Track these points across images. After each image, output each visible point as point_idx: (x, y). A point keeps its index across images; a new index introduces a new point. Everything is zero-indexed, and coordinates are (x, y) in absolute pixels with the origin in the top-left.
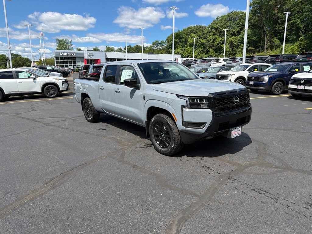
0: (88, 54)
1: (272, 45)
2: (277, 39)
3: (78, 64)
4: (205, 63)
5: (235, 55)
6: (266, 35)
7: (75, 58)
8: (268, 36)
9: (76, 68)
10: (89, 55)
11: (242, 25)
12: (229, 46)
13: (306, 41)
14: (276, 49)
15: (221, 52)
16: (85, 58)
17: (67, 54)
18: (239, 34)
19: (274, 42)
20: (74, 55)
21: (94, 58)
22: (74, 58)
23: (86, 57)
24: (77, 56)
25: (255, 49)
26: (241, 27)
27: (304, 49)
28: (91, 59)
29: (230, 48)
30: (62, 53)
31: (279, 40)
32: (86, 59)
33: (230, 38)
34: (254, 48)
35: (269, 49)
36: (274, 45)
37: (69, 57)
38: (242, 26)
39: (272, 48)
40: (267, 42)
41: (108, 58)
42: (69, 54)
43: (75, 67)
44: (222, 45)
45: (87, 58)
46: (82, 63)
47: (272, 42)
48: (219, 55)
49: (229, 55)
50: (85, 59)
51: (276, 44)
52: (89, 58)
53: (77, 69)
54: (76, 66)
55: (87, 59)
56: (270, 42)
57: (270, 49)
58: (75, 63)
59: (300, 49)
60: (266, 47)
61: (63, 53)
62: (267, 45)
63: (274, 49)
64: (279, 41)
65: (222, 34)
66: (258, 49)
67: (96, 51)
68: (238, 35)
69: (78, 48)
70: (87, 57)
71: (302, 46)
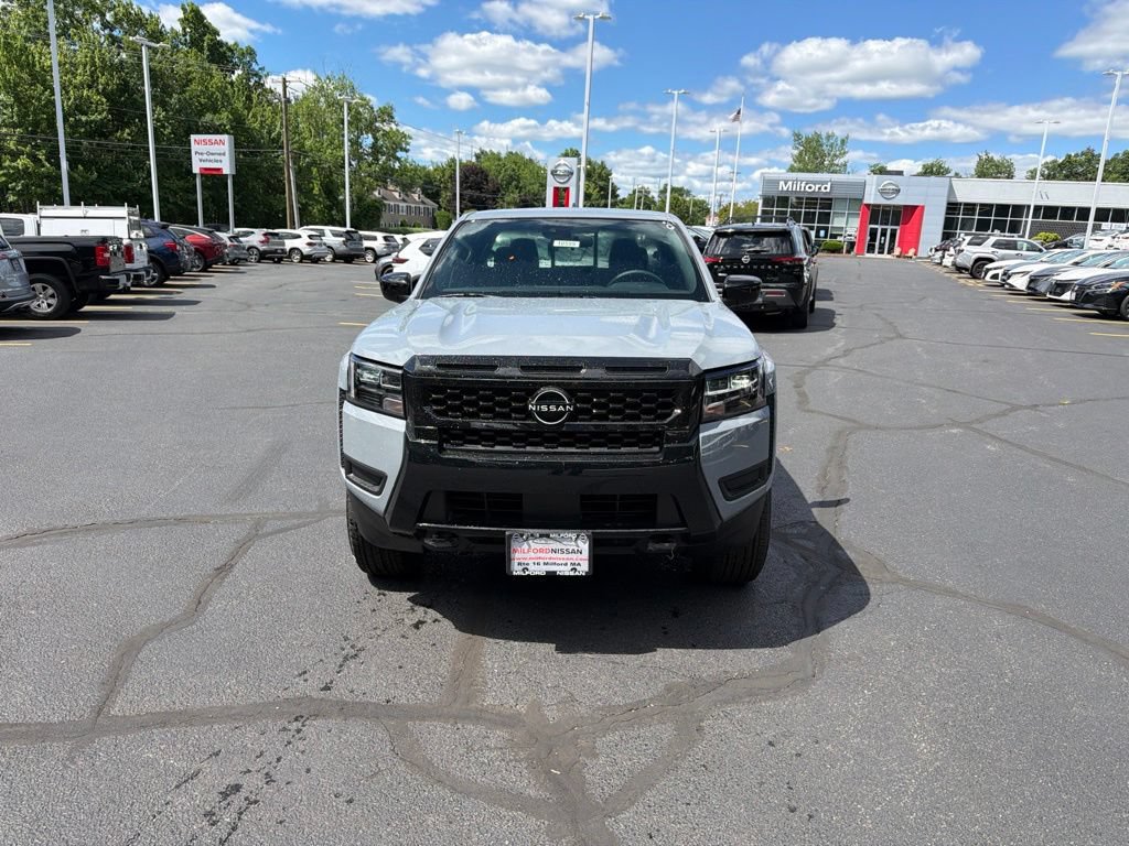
0: (878, 185)
3: (837, 222)
7: (831, 199)
9: (826, 236)
10: (883, 192)
16: (865, 202)
17: (803, 185)
20: (828, 190)
21: (899, 201)
22: (827, 203)
23: (871, 198)
24: (836, 194)
28: (885, 206)
30: (786, 184)
32: (868, 206)
37: (821, 199)
41: (959, 200)
42: (810, 188)
43: (822, 233)
45: (872, 202)
46: (850, 219)
50: (866, 205)
52: (882, 201)
53: (828, 239)
54: (826, 229)
55: (874, 206)
58: (825, 218)
61: (790, 183)
67: (932, 173)
69: (875, 166)
70: (873, 197)
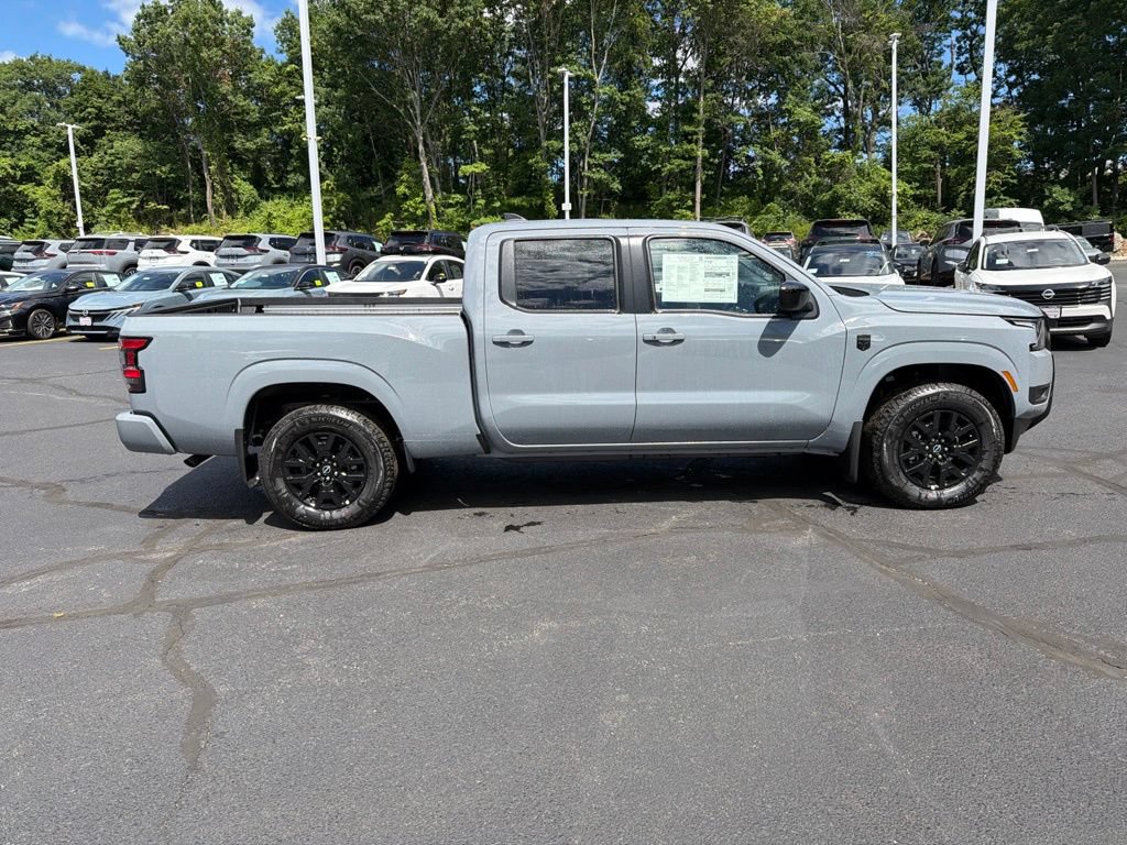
1: (232, 200)
2: (245, 180)
4: (101, 253)
5: (93, 230)
6: (204, 165)
8: (212, 168)
11: (97, 114)
12: (56, 192)
13: (341, 195)
14: (247, 214)
15: (25, 216)
18: (93, 150)
19: (236, 191)
25: (171, 211)
26: (94, 123)
27: (341, 219)
29: (64, 201)
31: (251, 184)
33: (58, 161)
34: (166, 207)
35: (225, 213)
36: (239, 200)
38: (96, 119)
39: (232, 209)
40: (213, 187)
44: (24, 187)
47: (231, 188)
48: (15, 226)
49: (65, 227)
51: (244, 198)
56: (224, 188)
57: (228, 213)
59: (331, 216)
60: (213, 205)
62: (213, 198)
63: (241, 213)
64: (251, 187)
65: (13, 143)
66: (183, 211)
68: (88, 150)
71: (333, 209)
